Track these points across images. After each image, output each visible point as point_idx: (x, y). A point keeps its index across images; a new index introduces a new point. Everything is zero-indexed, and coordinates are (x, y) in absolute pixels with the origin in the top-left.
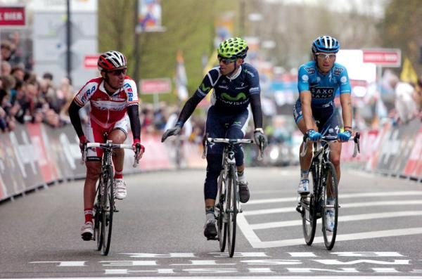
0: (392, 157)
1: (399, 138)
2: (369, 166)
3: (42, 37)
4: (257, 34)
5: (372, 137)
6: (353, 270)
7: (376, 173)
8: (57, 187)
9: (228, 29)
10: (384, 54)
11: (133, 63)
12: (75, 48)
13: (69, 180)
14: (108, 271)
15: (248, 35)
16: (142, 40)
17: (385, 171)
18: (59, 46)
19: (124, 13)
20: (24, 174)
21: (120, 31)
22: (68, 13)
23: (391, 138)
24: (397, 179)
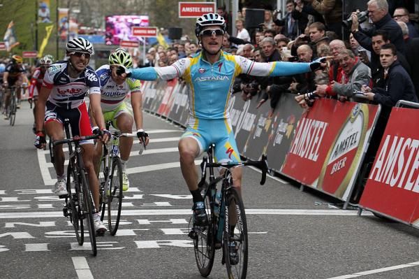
0: (151, 99)
1: (155, 88)
9: (47, 4)
23: (151, 87)
24: (154, 116)
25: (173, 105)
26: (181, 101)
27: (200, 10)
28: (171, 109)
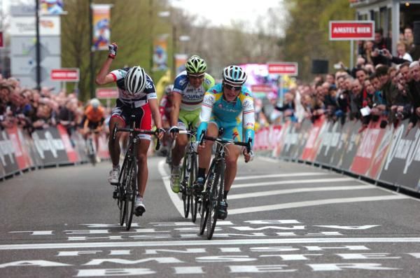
0: (292, 146)
1: (298, 131)
2: (274, 153)
3: (17, 56)
4: (186, 51)
5: (277, 131)
6: (261, 234)
7: (280, 159)
8: (30, 173)
9: (163, 48)
10: (284, 66)
11: (89, 74)
12: (44, 64)
13: (40, 168)
14: (71, 238)
15: (179, 53)
16: (96, 57)
17: (287, 158)
18: (31, 63)
19: (81, 36)
20: (4, 164)
21: (78, 50)
22: (38, 36)
23: (290, 132)
24: (296, 164)
25: (320, 147)
26: (331, 141)
27: (356, 30)
28: (318, 152)
